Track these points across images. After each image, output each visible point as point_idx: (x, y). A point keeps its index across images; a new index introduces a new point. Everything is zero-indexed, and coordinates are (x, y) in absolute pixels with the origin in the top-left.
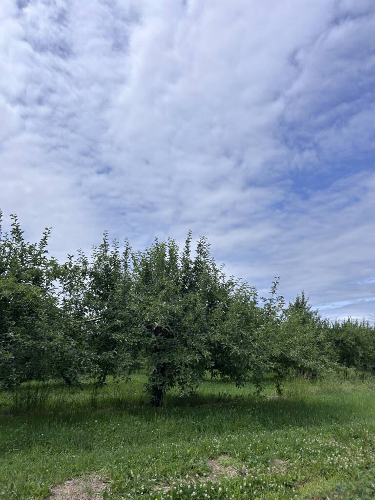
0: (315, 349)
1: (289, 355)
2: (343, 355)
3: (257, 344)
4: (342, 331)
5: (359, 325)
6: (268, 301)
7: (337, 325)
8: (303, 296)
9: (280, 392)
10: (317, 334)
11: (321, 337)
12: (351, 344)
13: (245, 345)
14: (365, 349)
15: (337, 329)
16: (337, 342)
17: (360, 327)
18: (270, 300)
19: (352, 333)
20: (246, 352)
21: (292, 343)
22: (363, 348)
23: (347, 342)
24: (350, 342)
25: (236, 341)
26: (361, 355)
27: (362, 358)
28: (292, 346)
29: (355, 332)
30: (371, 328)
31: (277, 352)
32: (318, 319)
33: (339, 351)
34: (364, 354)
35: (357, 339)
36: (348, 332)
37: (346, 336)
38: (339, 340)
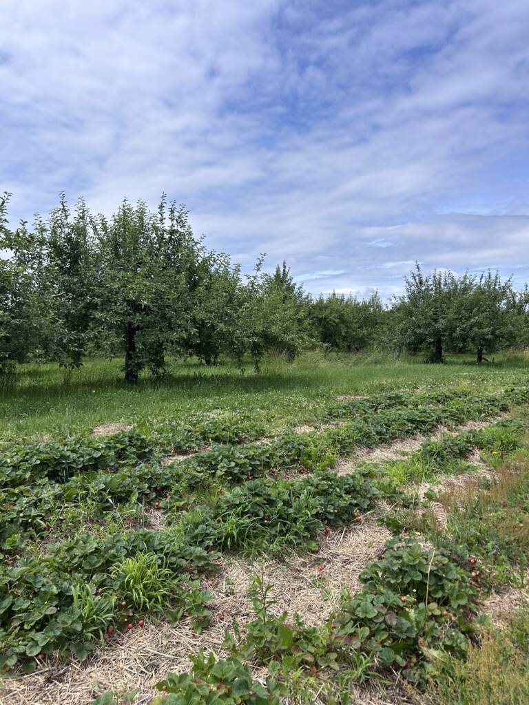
0: (295, 326)
1: (271, 331)
2: (326, 334)
3: (241, 322)
4: (326, 307)
5: (345, 300)
6: (252, 279)
7: (321, 301)
8: (285, 267)
9: (257, 368)
10: (297, 312)
11: (301, 314)
12: (334, 322)
13: (230, 323)
14: (348, 327)
15: (321, 306)
16: (320, 320)
17: (347, 302)
18: (254, 277)
19: (337, 310)
20: (231, 329)
21: (274, 320)
22: (347, 326)
23: (331, 320)
24: (334, 319)
25: (221, 318)
26: (343, 334)
27: (344, 337)
28: (273, 323)
29: (340, 309)
30: (358, 304)
31: (259, 329)
32: (300, 294)
33: (321, 329)
34: (347, 333)
35: (341, 317)
36: (333, 309)
37: (330, 313)
38: (322, 318)
